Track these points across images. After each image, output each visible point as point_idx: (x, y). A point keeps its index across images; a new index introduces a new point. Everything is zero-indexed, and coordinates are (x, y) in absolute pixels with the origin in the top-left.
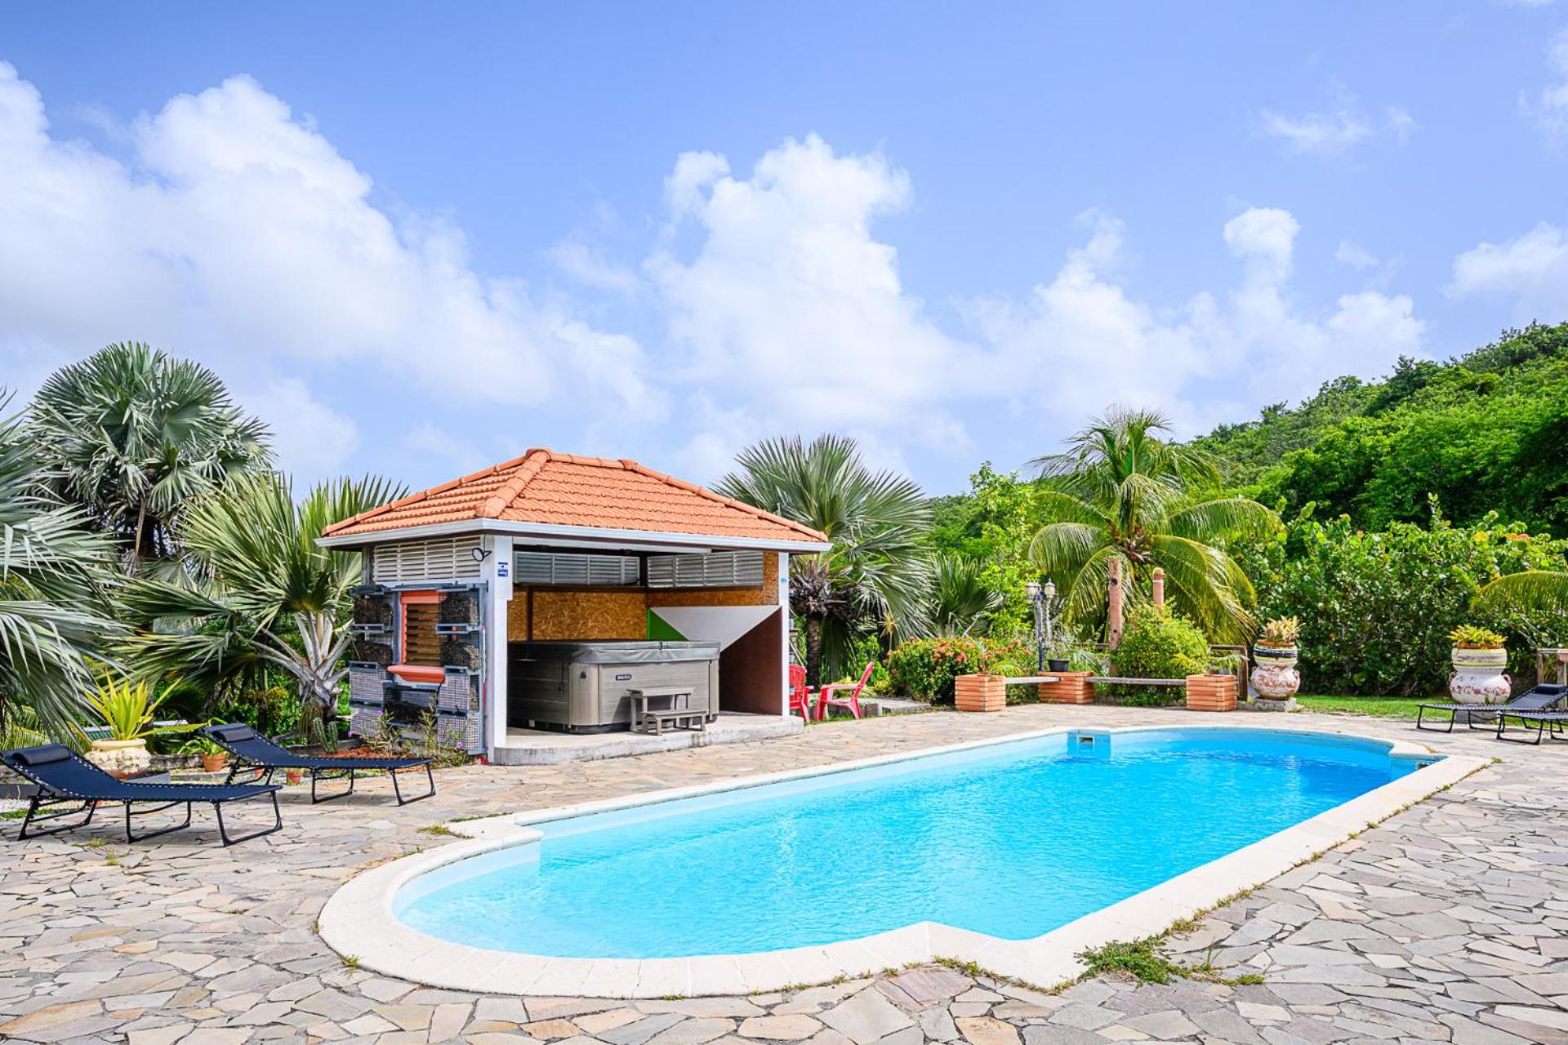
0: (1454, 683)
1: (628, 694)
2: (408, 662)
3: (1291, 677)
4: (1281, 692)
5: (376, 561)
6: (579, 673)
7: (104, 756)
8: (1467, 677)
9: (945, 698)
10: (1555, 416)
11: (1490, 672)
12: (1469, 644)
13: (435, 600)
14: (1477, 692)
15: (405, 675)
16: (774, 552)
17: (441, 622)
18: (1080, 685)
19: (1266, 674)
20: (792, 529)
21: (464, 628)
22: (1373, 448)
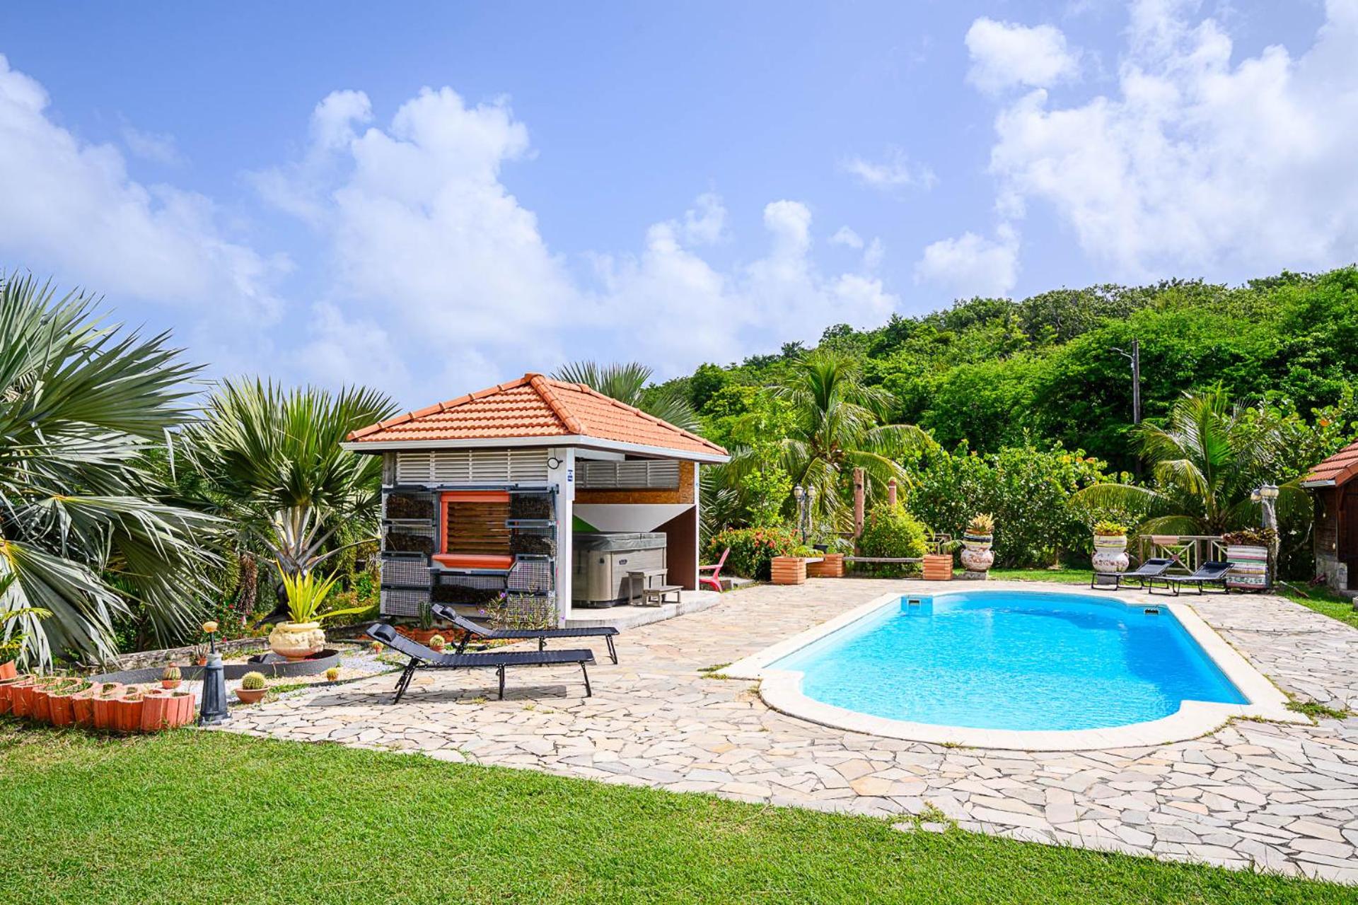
0: (1096, 558)
1: (627, 575)
2: (450, 551)
3: (989, 556)
4: (983, 566)
5: (399, 465)
6: (599, 558)
7: (299, 637)
8: (1105, 554)
9: (764, 575)
10: (1061, 375)
11: (1117, 552)
12: (1108, 532)
13: (505, 499)
14: (1112, 564)
15: (446, 562)
16: (691, 462)
17: (510, 518)
18: (839, 564)
19: (974, 554)
20: (705, 445)
21: (545, 524)
22: (924, 387)
